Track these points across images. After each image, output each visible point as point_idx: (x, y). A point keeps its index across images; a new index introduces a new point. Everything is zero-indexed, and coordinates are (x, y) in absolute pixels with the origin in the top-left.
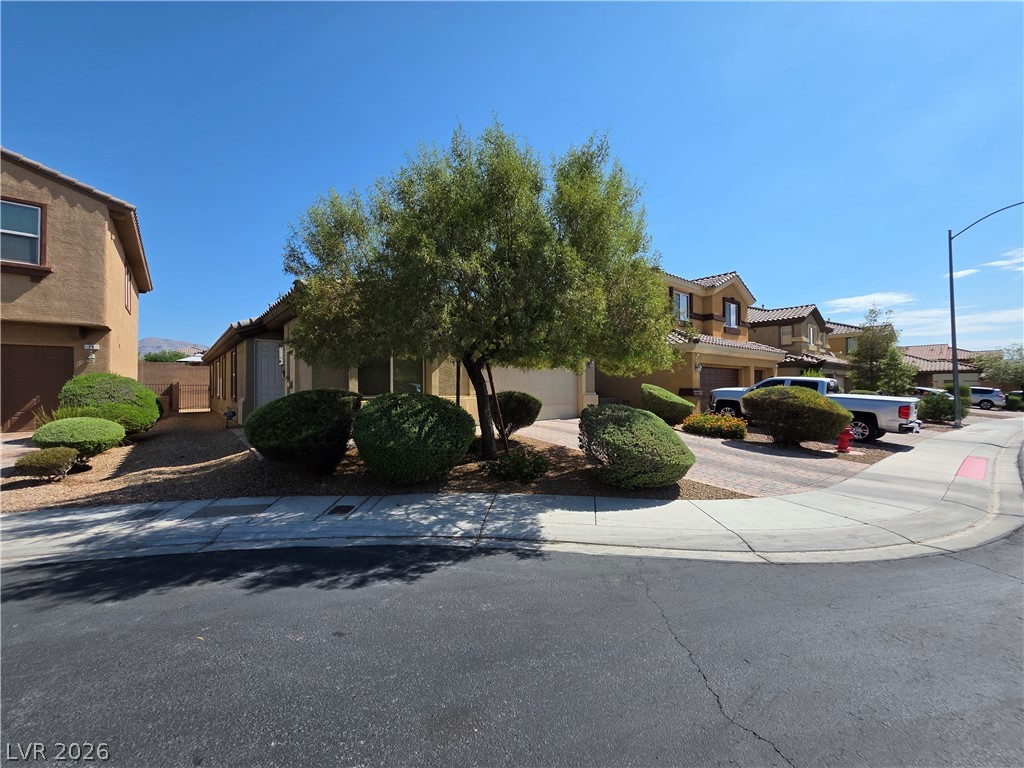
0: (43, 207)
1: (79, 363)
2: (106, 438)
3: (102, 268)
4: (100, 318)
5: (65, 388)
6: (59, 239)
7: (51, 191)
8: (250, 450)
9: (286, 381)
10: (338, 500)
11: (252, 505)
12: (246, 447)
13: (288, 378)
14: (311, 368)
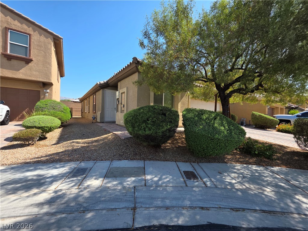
0: (30, 35)
1: (42, 97)
2: (53, 125)
3: (51, 60)
4: (50, 79)
5: (37, 104)
6: (35, 48)
7: (33, 29)
8: (113, 133)
9: (120, 105)
10: (177, 166)
11: (134, 167)
12: (109, 131)
13: (121, 104)
14: (137, 98)
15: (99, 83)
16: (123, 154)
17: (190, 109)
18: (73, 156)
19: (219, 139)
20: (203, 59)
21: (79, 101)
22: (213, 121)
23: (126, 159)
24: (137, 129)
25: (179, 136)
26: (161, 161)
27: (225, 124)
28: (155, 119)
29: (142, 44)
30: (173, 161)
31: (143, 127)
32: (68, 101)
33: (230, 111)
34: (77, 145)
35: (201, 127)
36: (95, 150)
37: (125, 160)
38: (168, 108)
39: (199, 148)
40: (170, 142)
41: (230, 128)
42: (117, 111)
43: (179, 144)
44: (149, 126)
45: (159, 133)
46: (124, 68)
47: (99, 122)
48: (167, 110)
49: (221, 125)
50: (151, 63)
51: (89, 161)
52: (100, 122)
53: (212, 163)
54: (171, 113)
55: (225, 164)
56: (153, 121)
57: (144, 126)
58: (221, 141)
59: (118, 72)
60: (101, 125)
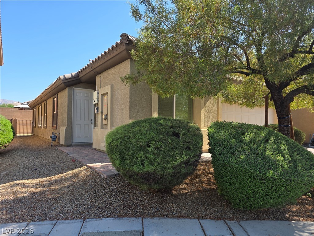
8: (87, 166)
9: (100, 115)
10: (202, 227)
11: (124, 232)
12: (80, 163)
13: (102, 113)
14: (128, 104)
15: (62, 77)
16: (105, 207)
17: (221, 123)
18: (14, 212)
19: (275, 179)
20: (243, 37)
21: (27, 106)
22: (262, 145)
23: (110, 216)
24: (128, 162)
25: (204, 170)
26: (173, 217)
27: (285, 150)
28: (160, 143)
29: (136, 13)
30: (194, 218)
31: (139, 159)
32: (10, 106)
33: (291, 124)
34: (23, 190)
35: (242, 157)
36: (55, 199)
37: (108, 219)
38: (182, 123)
39: (240, 195)
40: (187, 181)
41: (295, 158)
42: (95, 126)
43: (204, 185)
44: (151, 156)
45: (169, 168)
46: (105, 52)
47: (63, 146)
48: (181, 127)
49: (278, 153)
50: (152, 44)
51: (44, 220)
52: (65, 146)
53: (263, 220)
54: (188, 131)
55: (288, 222)
56: (158, 148)
57: (141, 156)
58: (278, 182)
59: (96, 59)
60: (66, 150)
